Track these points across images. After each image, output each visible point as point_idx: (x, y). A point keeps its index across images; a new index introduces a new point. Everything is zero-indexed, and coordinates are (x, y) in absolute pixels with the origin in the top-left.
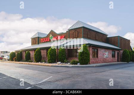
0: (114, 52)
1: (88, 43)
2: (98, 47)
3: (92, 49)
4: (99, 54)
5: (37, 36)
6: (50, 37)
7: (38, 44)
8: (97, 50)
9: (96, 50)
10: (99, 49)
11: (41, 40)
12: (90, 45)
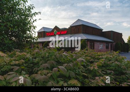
0: (107, 44)
1: (86, 38)
2: (94, 41)
3: (90, 42)
4: (95, 46)
5: (43, 31)
6: (55, 31)
7: (44, 37)
8: (94, 43)
9: (92, 43)
10: (95, 43)
11: (47, 34)
12: (88, 40)
